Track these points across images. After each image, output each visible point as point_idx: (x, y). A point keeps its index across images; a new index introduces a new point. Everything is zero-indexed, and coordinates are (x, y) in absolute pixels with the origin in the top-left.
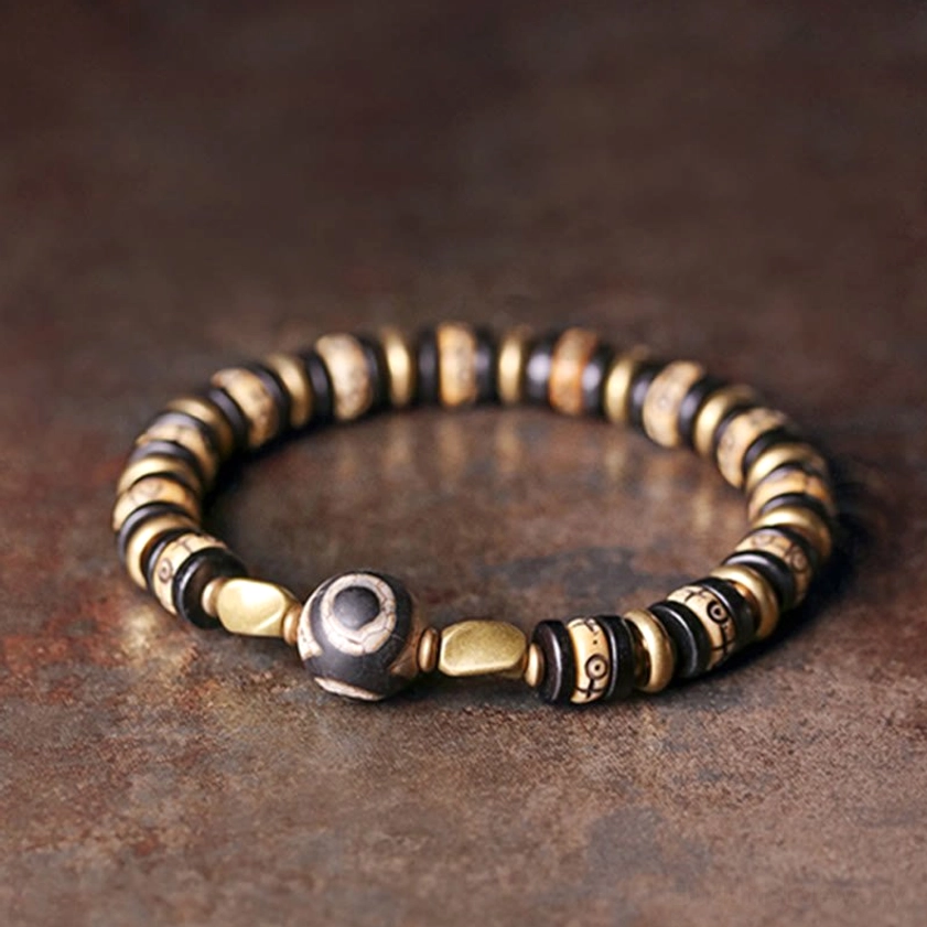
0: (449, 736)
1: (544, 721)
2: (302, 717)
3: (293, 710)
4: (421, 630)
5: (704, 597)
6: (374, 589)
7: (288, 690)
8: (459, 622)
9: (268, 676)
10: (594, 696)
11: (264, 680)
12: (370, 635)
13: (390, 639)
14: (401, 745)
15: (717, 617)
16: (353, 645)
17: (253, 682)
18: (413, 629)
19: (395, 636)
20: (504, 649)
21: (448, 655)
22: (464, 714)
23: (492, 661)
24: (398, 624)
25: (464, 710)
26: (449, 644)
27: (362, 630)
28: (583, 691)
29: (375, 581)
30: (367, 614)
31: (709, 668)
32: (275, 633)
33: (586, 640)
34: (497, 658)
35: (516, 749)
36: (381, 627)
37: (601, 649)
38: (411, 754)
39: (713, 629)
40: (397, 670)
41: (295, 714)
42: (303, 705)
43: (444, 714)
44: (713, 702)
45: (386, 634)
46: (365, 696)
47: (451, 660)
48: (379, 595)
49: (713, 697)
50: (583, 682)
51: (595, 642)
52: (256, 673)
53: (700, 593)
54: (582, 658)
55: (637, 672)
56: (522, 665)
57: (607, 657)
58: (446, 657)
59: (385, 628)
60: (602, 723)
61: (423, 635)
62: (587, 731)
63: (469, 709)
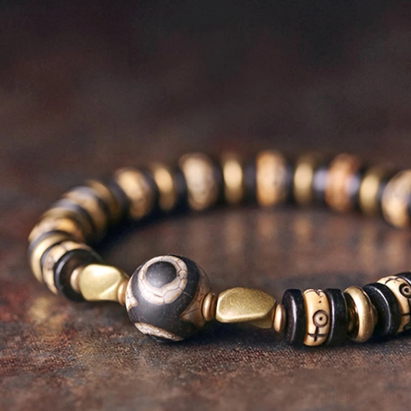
0: (221, 362)
1: (286, 357)
2: (126, 350)
3: (122, 346)
4: (205, 293)
5: (399, 281)
6: (174, 263)
7: (121, 336)
8: (230, 288)
9: (110, 329)
10: (319, 339)
11: (107, 331)
12: (168, 291)
13: (182, 295)
14: (187, 366)
15: (405, 293)
16: (157, 298)
17: (99, 332)
18: (199, 290)
19: (185, 293)
20: (259, 306)
21: (222, 308)
22: (234, 352)
23: (250, 313)
24: (188, 285)
25: (234, 350)
26: (223, 301)
27: (163, 287)
28: (311, 335)
29: (176, 259)
30: (167, 278)
31: (400, 330)
32: (112, 298)
33: (314, 300)
34: (254, 310)
35: (263, 371)
36: (177, 287)
37: (324, 306)
38: (192, 371)
39: (403, 301)
40: (187, 316)
41: (122, 349)
42: (129, 345)
43: (220, 351)
44: (402, 350)
45: (179, 291)
46: (166, 335)
47: (223, 311)
48: (176, 266)
49: (402, 347)
50: (312, 329)
51: (320, 302)
52: (103, 327)
53: (396, 279)
54: (311, 311)
55: (350, 327)
56: (271, 316)
57: (328, 312)
58: (220, 310)
59: (179, 288)
60: (325, 358)
61: (206, 296)
62: (314, 362)
63: (237, 349)
